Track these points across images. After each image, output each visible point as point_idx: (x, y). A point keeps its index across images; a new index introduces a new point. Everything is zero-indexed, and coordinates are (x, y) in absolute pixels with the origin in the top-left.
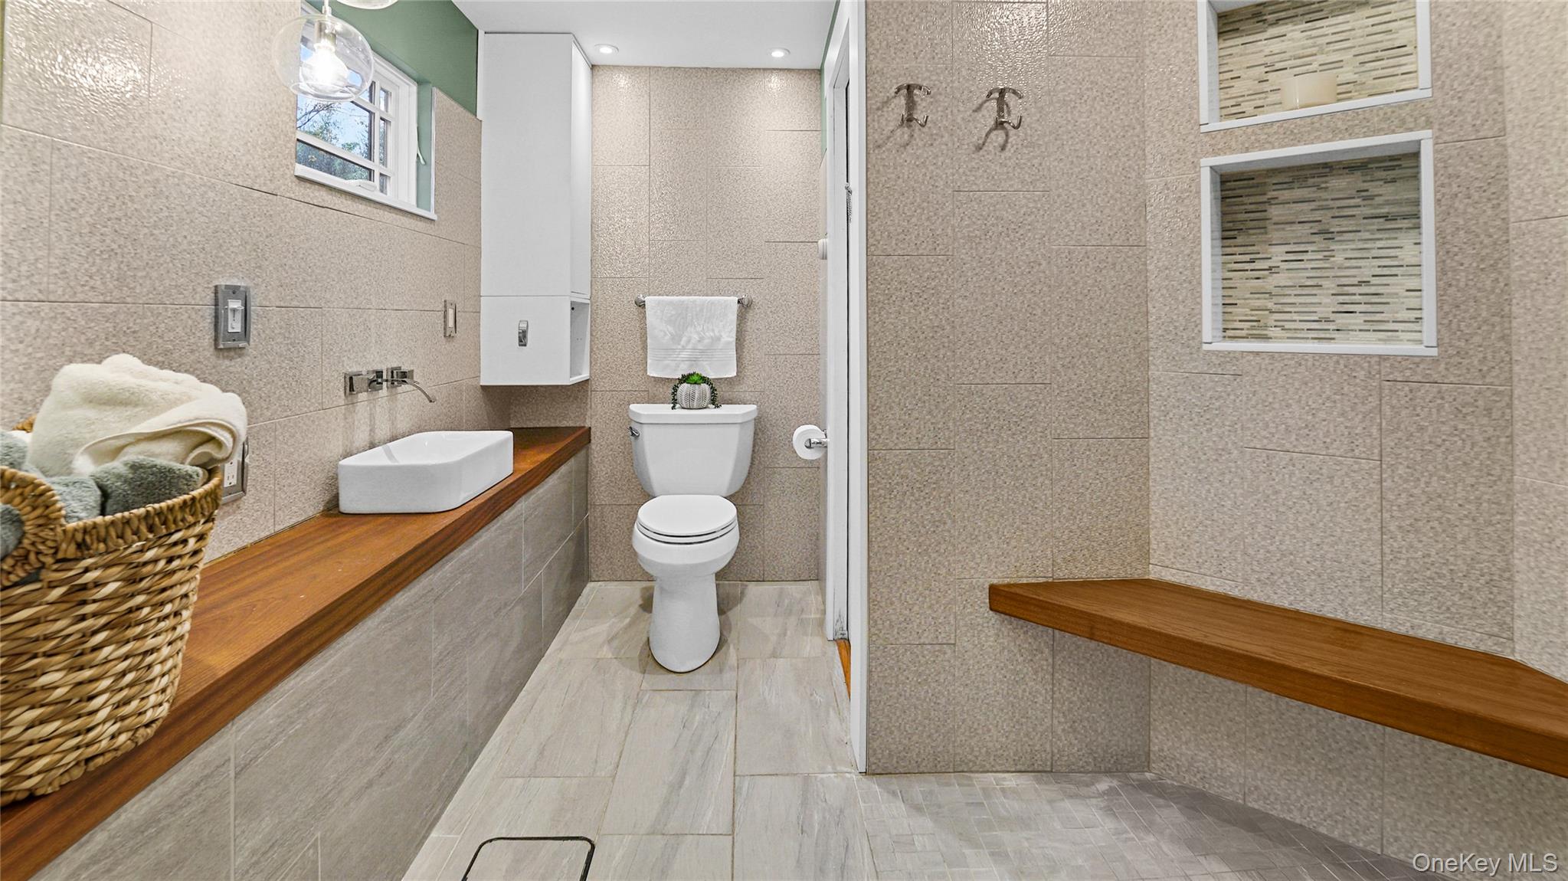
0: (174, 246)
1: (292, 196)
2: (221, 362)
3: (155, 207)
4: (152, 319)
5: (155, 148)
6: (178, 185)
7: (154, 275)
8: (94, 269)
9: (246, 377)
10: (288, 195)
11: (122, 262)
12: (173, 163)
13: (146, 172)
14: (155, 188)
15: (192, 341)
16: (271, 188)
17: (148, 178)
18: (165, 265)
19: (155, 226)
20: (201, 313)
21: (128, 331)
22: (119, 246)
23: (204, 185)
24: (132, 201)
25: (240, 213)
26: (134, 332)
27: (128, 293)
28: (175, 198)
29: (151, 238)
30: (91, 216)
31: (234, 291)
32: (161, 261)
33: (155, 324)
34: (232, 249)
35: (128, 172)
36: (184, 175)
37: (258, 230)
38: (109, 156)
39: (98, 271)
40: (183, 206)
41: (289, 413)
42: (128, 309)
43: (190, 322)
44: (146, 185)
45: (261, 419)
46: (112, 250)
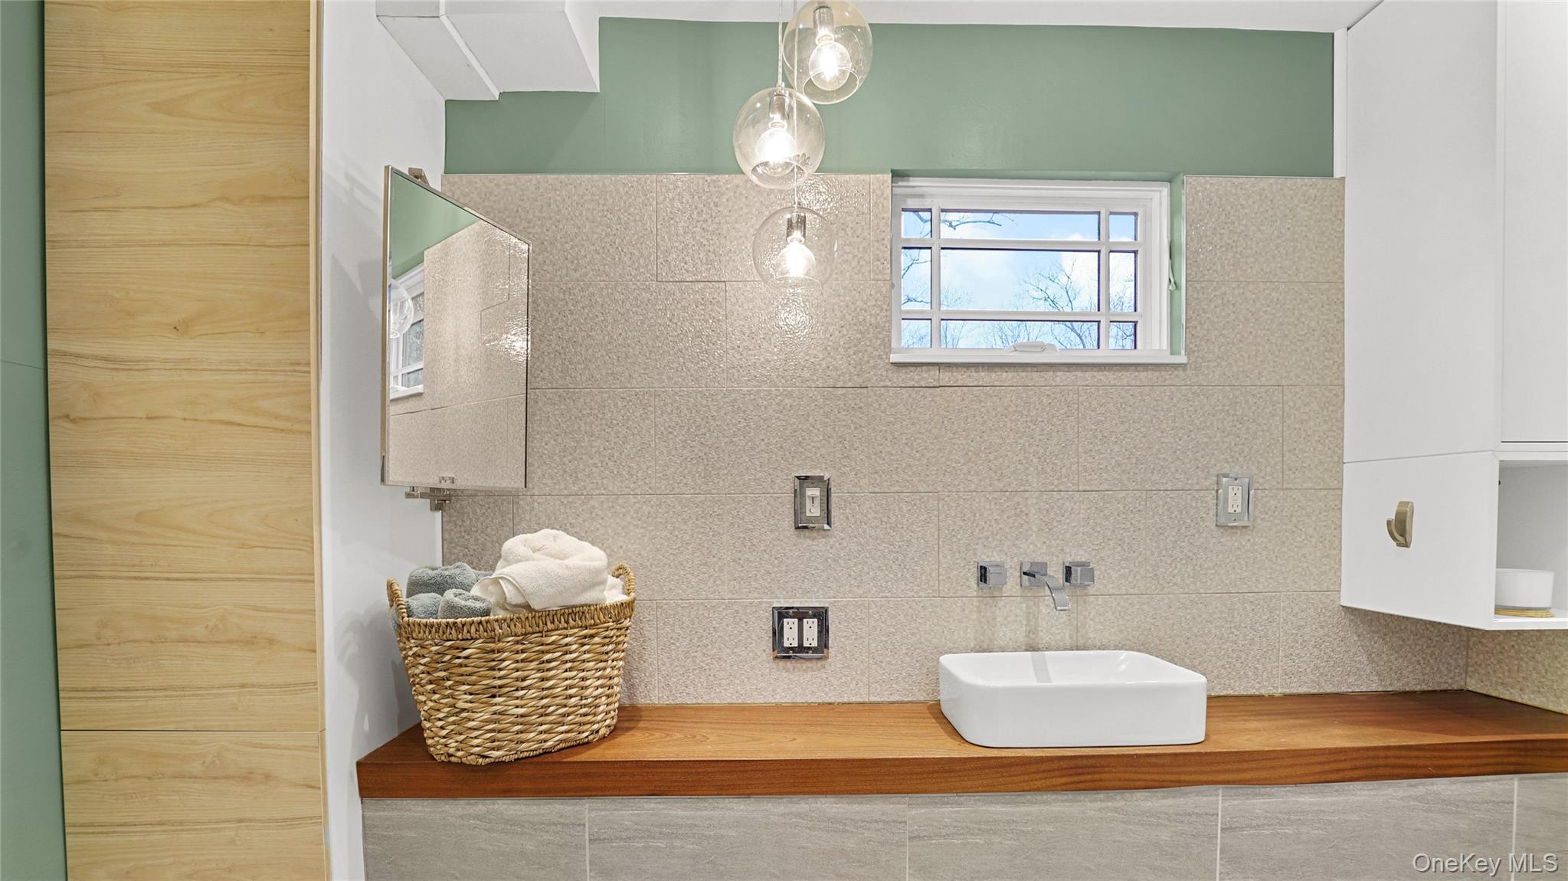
0: (752, 448)
1: (889, 384)
2: (801, 541)
3: (733, 421)
4: (733, 505)
5: (733, 375)
6: (754, 399)
7: (735, 472)
8: (686, 472)
9: (831, 555)
10: (882, 384)
11: (707, 465)
12: (749, 383)
13: (725, 396)
14: (733, 406)
15: (772, 522)
16: (859, 381)
17: (727, 400)
18: (745, 464)
19: (735, 435)
20: (780, 500)
21: (713, 514)
22: (705, 454)
23: (780, 395)
24: (715, 420)
25: (822, 411)
26: (719, 515)
27: (713, 487)
28: (752, 411)
29: (731, 445)
30: (683, 435)
31: (817, 481)
32: (741, 461)
33: (736, 509)
34: (813, 444)
35: (710, 399)
36: (759, 392)
37: (844, 423)
38: (695, 391)
39: (689, 472)
40: (760, 416)
41: (889, 595)
42: (714, 498)
43: (769, 508)
44: (725, 406)
45: (850, 595)
46: (700, 457)
